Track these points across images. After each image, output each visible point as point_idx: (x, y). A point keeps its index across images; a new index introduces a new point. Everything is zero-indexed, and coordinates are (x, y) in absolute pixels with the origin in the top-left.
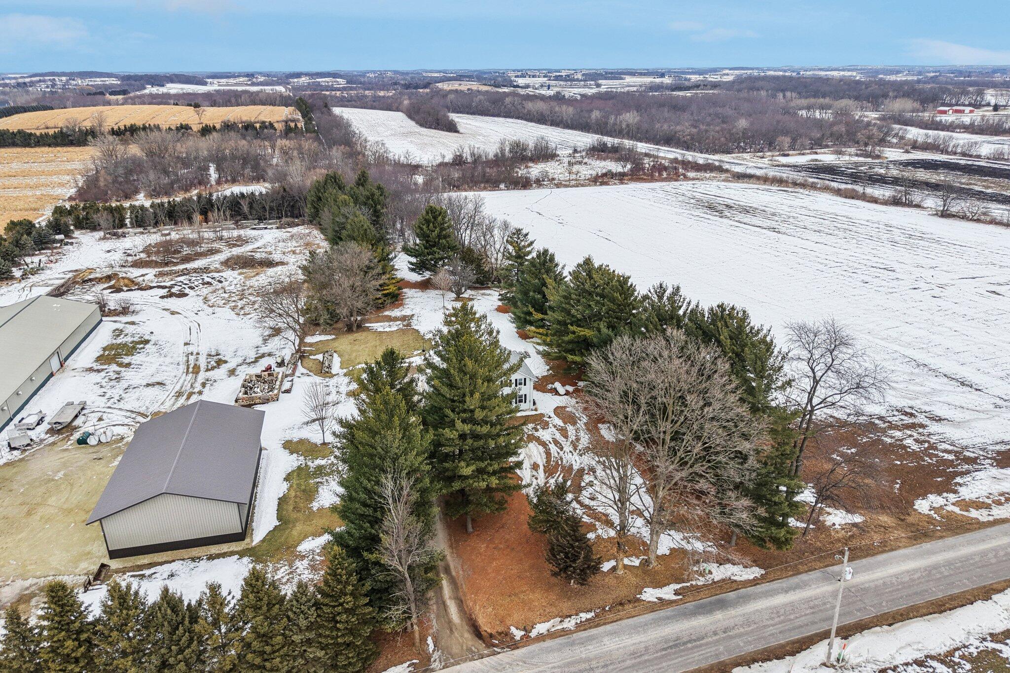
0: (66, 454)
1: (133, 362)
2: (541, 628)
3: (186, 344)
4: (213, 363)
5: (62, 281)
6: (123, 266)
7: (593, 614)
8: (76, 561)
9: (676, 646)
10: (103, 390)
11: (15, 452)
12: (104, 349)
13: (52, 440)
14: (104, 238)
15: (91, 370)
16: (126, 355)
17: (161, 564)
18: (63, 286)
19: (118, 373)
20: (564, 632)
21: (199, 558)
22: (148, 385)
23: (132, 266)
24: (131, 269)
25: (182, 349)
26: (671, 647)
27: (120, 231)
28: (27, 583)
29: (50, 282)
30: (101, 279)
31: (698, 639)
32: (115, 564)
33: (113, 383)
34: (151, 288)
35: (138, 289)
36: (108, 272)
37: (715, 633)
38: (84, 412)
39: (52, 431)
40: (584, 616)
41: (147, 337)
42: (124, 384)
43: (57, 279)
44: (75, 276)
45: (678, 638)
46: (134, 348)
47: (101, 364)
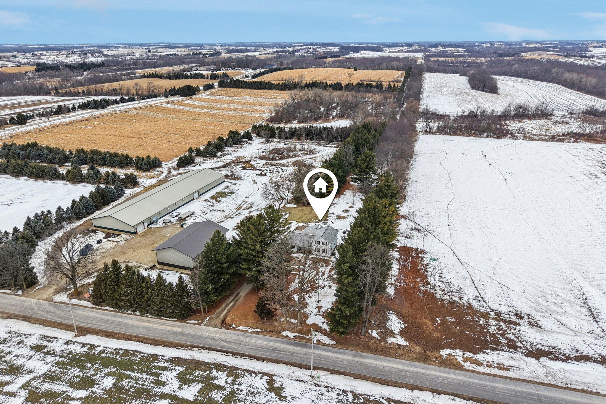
0: (176, 229)
1: (222, 200)
2: (241, 328)
3: (247, 197)
4: (248, 207)
5: (230, 161)
6: (256, 158)
7: (260, 330)
8: (150, 262)
9: (273, 350)
10: (204, 209)
11: (164, 224)
12: (217, 193)
13: (176, 223)
14: (263, 143)
15: (206, 200)
16: (222, 197)
17: (168, 270)
18: (228, 163)
19: (213, 203)
20: (246, 331)
21: (178, 272)
22: (220, 210)
23: (259, 158)
24: (257, 160)
25: (243, 199)
26: (270, 349)
27: (271, 139)
28: (136, 264)
29: (226, 161)
30: (244, 162)
31: (282, 351)
32: (158, 266)
33: (209, 207)
34: (257, 170)
35: (252, 169)
36: (249, 159)
37: (290, 352)
38: (192, 215)
39: (177, 220)
40: (258, 330)
41: (234, 192)
42: (212, 208)
43: (230, 159)
44: (237, 159)
45: (276, 348)
46: (227, 195)
47: (211, 199)
